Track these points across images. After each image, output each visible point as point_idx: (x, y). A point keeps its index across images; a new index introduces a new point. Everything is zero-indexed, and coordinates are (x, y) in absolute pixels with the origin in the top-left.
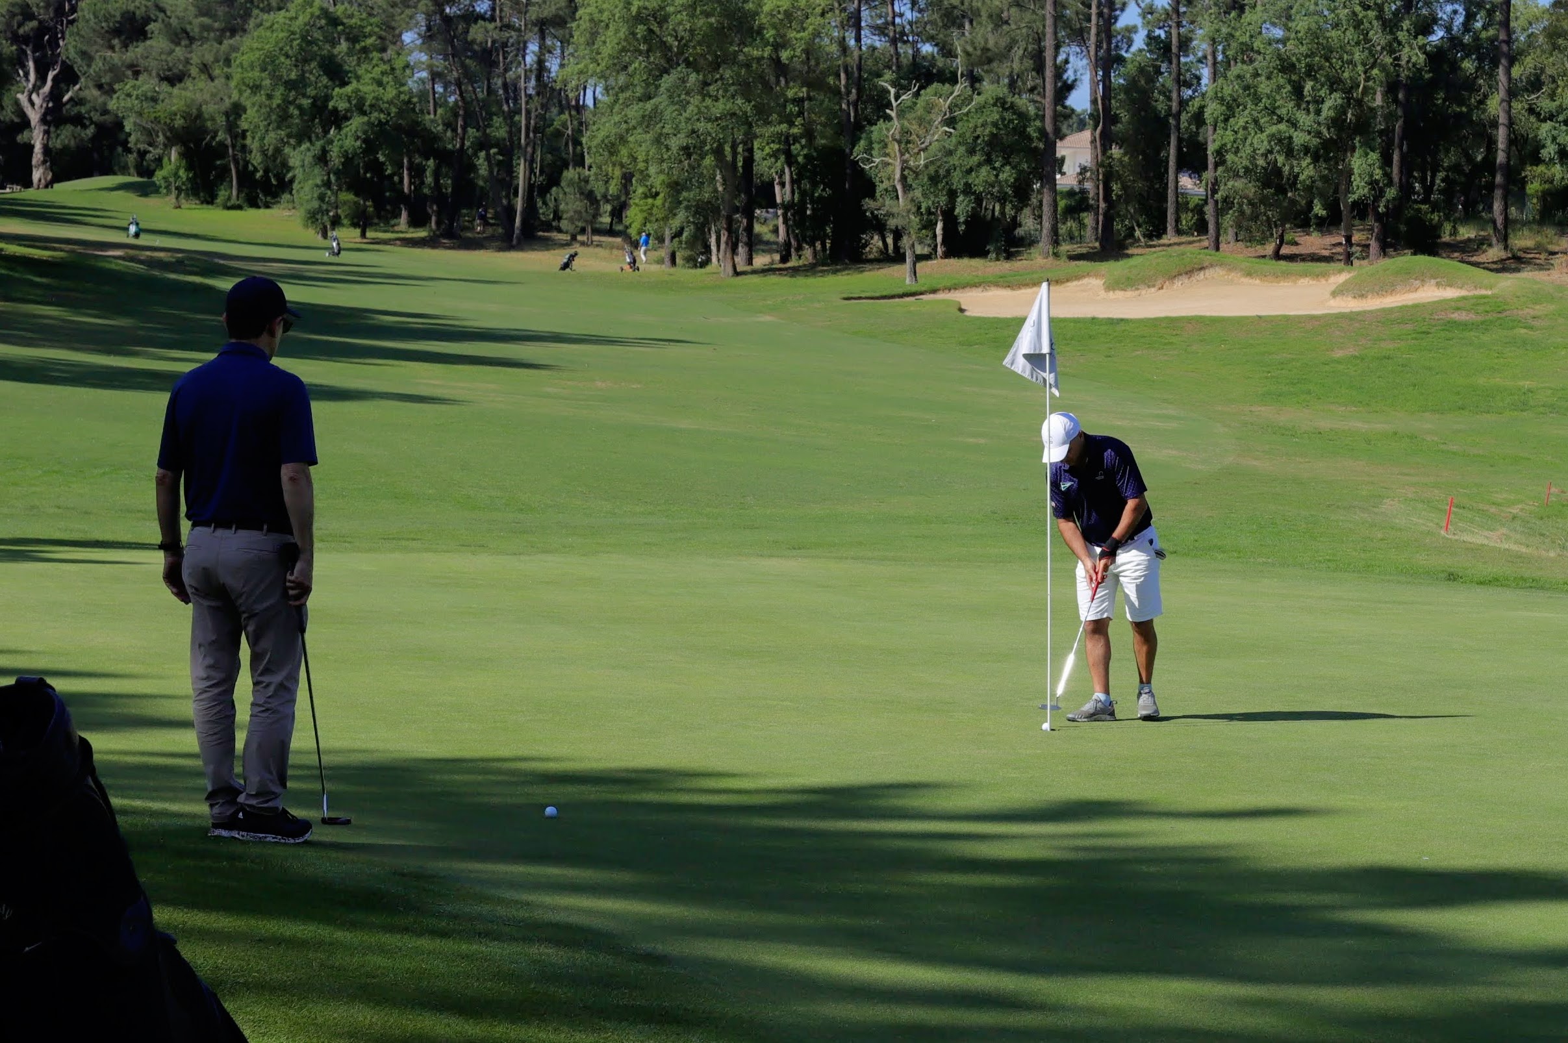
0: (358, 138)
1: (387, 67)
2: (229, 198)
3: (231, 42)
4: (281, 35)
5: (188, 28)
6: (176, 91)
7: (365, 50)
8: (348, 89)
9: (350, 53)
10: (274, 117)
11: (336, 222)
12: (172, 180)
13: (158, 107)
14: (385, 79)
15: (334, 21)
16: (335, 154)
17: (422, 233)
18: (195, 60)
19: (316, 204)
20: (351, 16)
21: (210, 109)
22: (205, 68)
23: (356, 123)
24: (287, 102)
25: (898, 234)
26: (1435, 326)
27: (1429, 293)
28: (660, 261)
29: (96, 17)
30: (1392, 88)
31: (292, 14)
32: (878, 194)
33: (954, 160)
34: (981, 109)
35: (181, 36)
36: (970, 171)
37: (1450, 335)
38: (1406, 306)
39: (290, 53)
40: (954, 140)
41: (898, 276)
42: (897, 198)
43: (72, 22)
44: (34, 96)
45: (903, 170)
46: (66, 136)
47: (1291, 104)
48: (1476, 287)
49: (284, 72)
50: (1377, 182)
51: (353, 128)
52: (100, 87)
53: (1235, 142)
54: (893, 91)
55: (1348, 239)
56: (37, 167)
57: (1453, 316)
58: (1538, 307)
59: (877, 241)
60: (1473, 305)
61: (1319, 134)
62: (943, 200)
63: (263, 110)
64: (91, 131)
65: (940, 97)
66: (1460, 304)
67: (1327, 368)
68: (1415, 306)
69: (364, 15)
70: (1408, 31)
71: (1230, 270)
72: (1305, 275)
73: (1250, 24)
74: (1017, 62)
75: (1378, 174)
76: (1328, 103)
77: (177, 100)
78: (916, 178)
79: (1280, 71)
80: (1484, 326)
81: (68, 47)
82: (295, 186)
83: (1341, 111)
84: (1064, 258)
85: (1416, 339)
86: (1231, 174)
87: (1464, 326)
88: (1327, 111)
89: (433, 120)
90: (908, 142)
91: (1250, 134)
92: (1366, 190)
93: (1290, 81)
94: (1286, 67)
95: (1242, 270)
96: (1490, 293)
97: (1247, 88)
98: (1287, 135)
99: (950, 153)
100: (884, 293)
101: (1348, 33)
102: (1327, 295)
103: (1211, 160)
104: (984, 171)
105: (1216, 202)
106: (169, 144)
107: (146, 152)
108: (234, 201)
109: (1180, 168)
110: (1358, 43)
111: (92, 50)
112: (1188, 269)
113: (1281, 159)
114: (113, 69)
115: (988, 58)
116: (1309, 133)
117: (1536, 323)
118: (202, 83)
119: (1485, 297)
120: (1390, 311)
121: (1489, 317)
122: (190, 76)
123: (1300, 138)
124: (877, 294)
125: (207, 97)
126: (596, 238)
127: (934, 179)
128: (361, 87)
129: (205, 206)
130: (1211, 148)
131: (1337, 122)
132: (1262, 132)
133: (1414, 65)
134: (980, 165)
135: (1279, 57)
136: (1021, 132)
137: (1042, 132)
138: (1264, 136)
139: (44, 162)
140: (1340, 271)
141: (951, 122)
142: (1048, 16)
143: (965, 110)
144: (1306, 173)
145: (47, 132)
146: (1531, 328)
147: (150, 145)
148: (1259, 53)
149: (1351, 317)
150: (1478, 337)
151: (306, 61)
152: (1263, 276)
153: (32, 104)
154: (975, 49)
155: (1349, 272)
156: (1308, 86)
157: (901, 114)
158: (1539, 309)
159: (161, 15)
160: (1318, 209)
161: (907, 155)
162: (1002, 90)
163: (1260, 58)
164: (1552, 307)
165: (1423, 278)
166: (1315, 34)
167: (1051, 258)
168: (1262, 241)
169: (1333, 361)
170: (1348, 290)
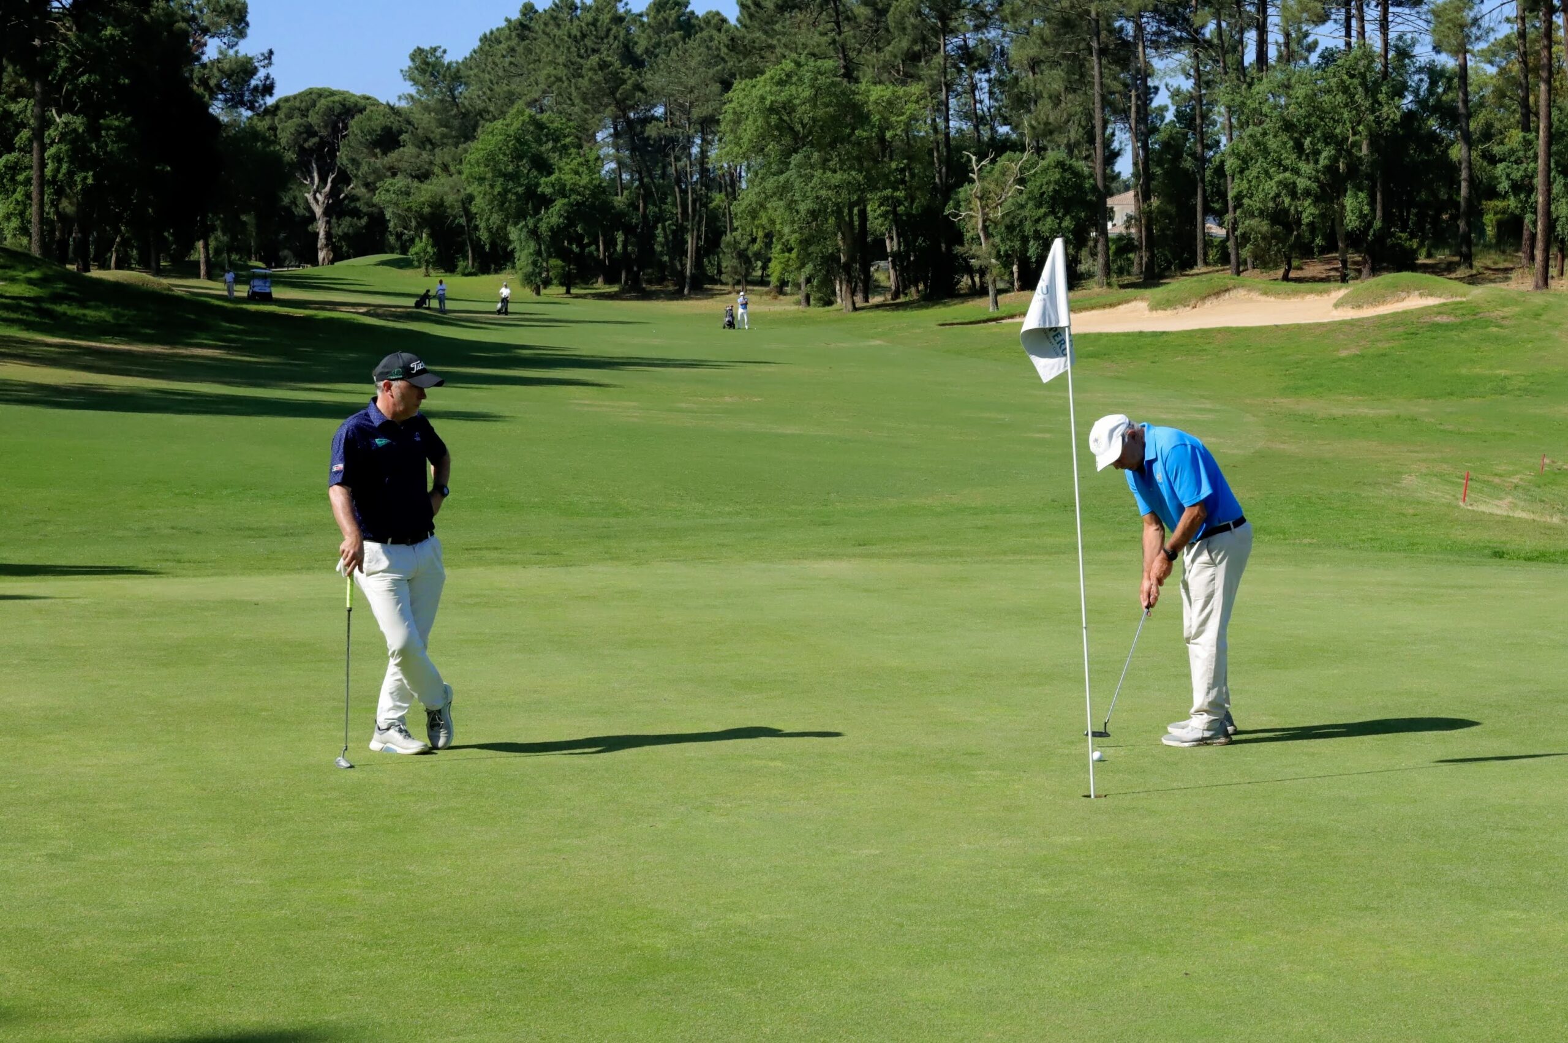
0: (561, 216)
1: (582, 160)
2: (466, 267)
3: (464, 146)
4: (500, 138)
5: (432, 136)
6: (424, 186)
7: (565, 147)
8: (553, 178)
9: (554, 149)
10: (496, 203)
11: (547, 283)
12: (422, 254)
13: (410, 199)
14: (581, 170)
15: (540, 126)
16: (543, 227)
17: (615, 288)
18: (438, 161)
19: (530, 269)
20: (552, 122)
21: (450, 199)
22: (445, 168)
23: (559, 203)
24: (506, 191)
25: (982, 272)
26: (1422, 328)
27: (1414, 302)
28: (798, 303)
29: (362, 132)
30: (1374, 139)
31: (508, 121)
32: (966, 242)
33: (1025, 213)
34: (1045, 170)
35: (426, 142)
36: (1037, 221)
37: (1434, 334)
38: (1397, 313)
39: (507, 152)
40: (1025, 196)
41: (983, 306)
42: (981, 244)
43: (344, 137)
44: (318, 195)
45: (984, 221)
46: (345, 225)
47: (1294, 156)
48: (1452, 296)
49: (502, 167)
50: (1366, 216)
51: (557, 208)
52: (367, 185)
53: (1249, 188)
54: (974, 158)
55: (1344, 262)
56: (322, 249)
57: (1435, 319)
58: (1505, 309)
59: (966, 281)
60: (1453, 309)
61: (1317, 180)
62: (1017, 244)
63: (487, 197)
64: (364, 221)
65: (1013, 161)
66: (1442, 309)
67: (1334, 366)
68: (1405, 312)
69: (564, 120)
70: (1386, 93)
71: (1250, 291)
72: (1311, 292)
73: (1258, 93)
74: (1074, 133)
75: (1366, 209)
76: (1324, 154)
77: (425, 193)
78: (995, 227)
79: (1284, 130)
80: (1463, 327)
81: (343, 156)
82: (517, 255)
83: (1335, 160)
84: (1116, 287)
85: (1407, 339)
86: (1248, 215)
87: (1447, 327)
88: (1323, 161)
89: (620, 200)
90: (988, 198)
91: (1261, 182)
92: (1357, 223)
93: (1291, 138)
94: (1288, 126)
95: (1260, 290)
96: (1464, 299)
97: (1257, 144)
98: (1292, 181)
99: (1022, 207)
100: (973, 319)
101: (1338, 97)
102: (1331, 307)
103: (1231, 204)
104: (1050, 219)
105: (1236, 237)
106: (420, 227)
107: (402, 234)
108: (470, 270)
109: (1208, 211)
110: (1346, 105)
111: (359, 157)
112: (1216, 290)
113: (1287, 200)
114: (375, 171)
115: (1048, 131)
116: (1310, 179)
117: (1504, 322)
118: (443, 179)
119: (1461, 303)
120: (1384, 317)
121: (1467, 319)
122: (434, 174)
123: (1302, 183)
124: (966, 321)
125: (447, 189)
126: (749, 288)
127: (1010, 228)
128: (562, 176)
129: (448, 274)
130: (1231, 194)
131: (1331, 169)
132: (1271, 179)
133: (1393, 121)
134: (1045, 215)
135: (1284, 119)
136: (1079, 187)
137: (1094, 188)
138: (1273, 183)
139: (327, 245)
140: (1339, 288)
141: (1021, 181)
142: (1096, 95)
143: (1033, 171)
144: (1308, 211)
145: (328, 222)
146: (1501, 327)
147: (405, 228)
148: (1266, 116)
149: (1352, 323)
150: (1458, 335)
151: (520, 157)
152: (1277, 294)
153: (317, 201)
154: (1039, 123)
155: (1347, 288)
156: (1307, 142)
157: (981, 178)
158: (1507, 311)
159: (410, 128)
160: (1319, 241)
161: (987, 210)
162: (1062, 155)
163: (1268, 120)
164: (1517, 309)
165: (1408, 289)
166: (1311, 98)
167: (1105, 287)
168: (1276, 266)
169: (1339, 359)
170: (1347, 302)
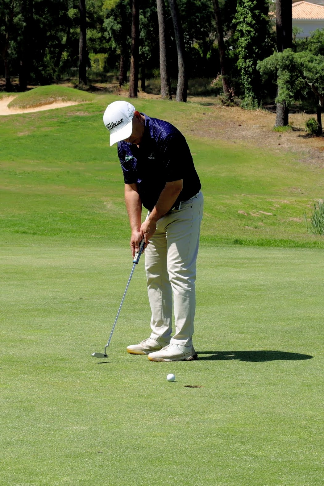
26: (68, 119)
27: (59, 105)
37: (77, 123)
57: (76, 114)
60: (86, 108)
66: (80, 108)
67: (16, 142)
80: (94, 119)
85: (59, 126)
87: (84, 119)
96: (93, 102)
102: (6, 107)
119: (91, 104)
120: (44, 112)
140: (8, 96)
149: (23, 116)
169: (19, 138)
170: (16, 104)
